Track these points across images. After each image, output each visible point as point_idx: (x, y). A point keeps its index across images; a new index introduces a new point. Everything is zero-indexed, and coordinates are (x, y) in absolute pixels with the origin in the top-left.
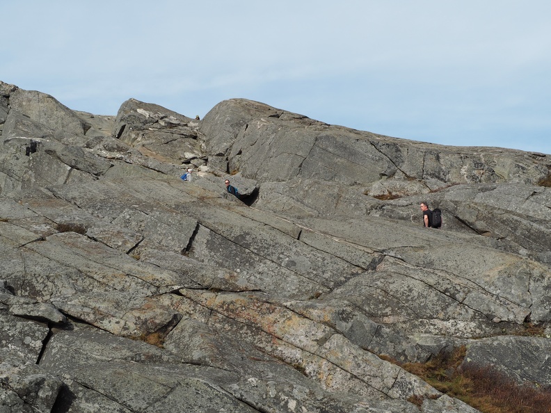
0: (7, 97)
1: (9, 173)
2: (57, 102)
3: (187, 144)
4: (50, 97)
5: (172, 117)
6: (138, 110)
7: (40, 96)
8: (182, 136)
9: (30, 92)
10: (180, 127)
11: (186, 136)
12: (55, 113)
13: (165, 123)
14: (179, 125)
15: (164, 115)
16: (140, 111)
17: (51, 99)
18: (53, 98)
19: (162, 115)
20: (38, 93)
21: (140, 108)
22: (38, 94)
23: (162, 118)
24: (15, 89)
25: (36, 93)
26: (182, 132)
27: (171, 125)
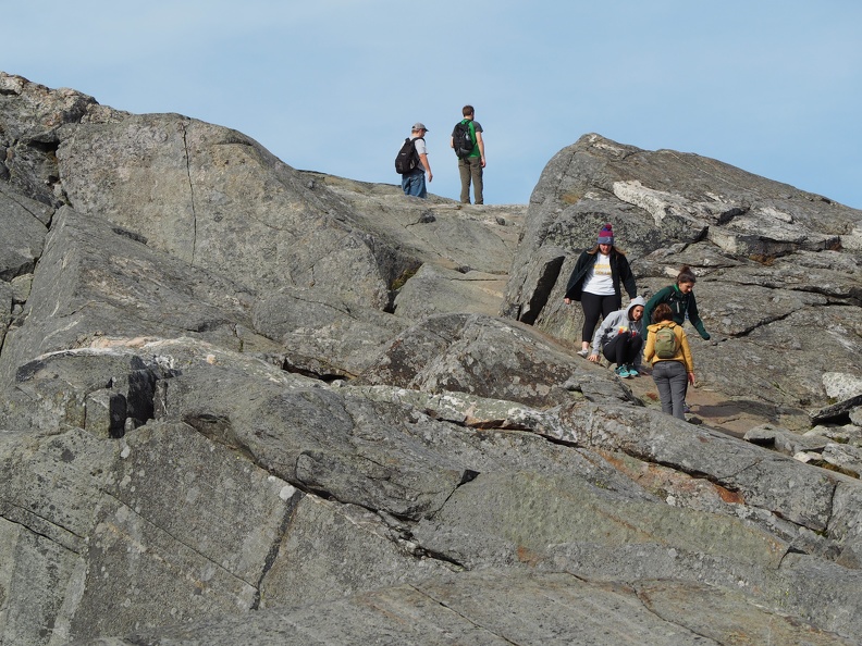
0: (49, 146)
1: (34, 522)
2: (266, 159)
3: (835, 332)
4: (235, 138)
5: (769, 212)
6: (619, 188)
7: (194, 136)
8: (812, 298)
9: (147, 120)
10: (808, 256)
11: (833, 299)
12: (262, 208)
13: (740, 239)
14: (801, 244)
15: (733, 204)
16: (626, 191)
17: (238, 149)
18: (247, 143)
19: (723, 207)
20: (182, 123)
21: (625, 176)
22: (184, 129)
23: (725, 219)
24: (82, 109)
25: (174, 126)
26: (815, 279)
27: (766, 250)
